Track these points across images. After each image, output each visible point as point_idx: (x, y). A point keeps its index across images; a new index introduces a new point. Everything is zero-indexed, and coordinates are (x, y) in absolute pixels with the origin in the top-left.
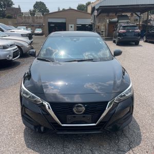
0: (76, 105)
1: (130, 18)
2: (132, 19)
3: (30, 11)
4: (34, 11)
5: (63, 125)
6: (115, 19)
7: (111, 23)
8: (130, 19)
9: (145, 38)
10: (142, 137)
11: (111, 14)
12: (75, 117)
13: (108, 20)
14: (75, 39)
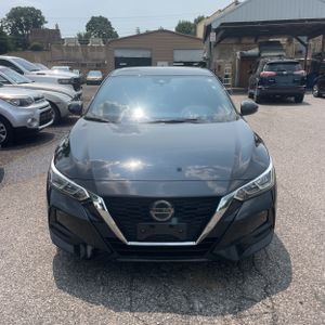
0: (157, 203)
1: (285, 47)
2: (291, 49)
3: (79, 35)
4: (87, 36)
5: (130, 243)
6: (255, 51)
7: (244, 58)
8: (284, 51)
9: (316, 88)
10: (294, 276)
11: (245, 40)
12: (153, 226)
13: (238, 53)
14: (162, 81)
